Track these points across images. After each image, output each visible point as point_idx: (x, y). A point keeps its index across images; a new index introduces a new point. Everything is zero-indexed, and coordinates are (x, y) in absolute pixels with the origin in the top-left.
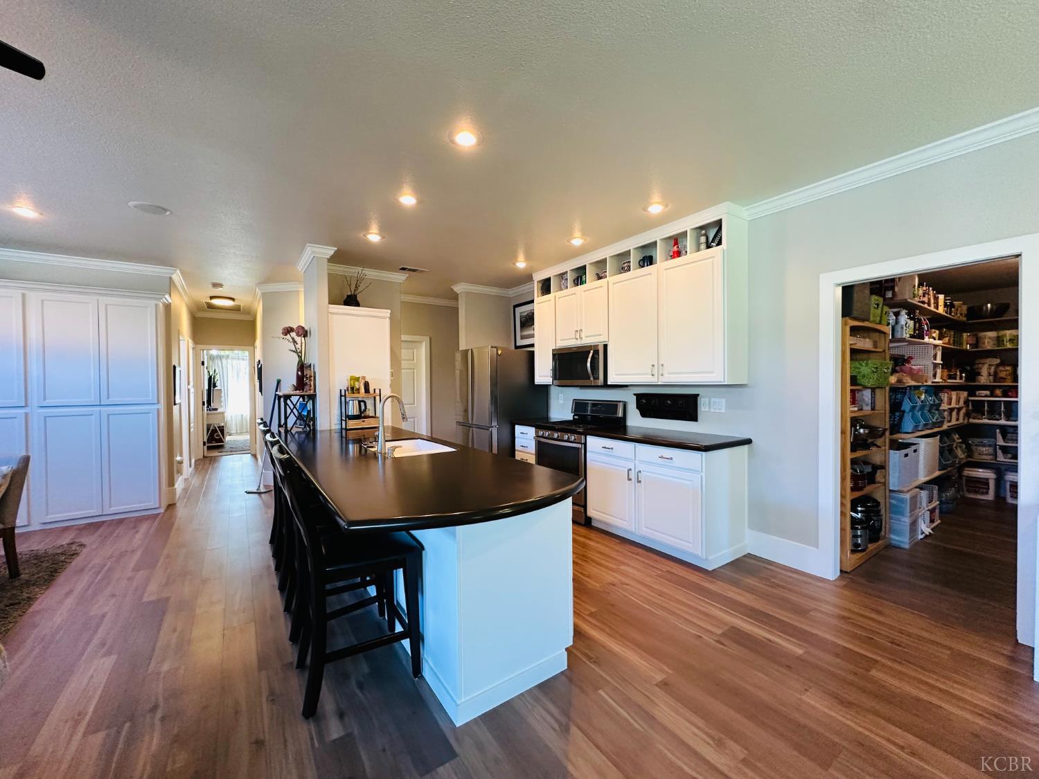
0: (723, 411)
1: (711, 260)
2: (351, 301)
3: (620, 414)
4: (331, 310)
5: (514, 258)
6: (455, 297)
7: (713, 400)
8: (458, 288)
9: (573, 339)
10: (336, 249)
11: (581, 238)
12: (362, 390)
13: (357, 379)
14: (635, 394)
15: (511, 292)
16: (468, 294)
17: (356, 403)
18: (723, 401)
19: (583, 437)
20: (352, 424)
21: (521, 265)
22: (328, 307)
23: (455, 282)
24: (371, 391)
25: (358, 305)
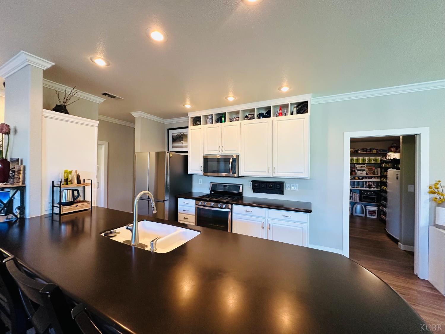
0: (297, 190)
1: (303, 119)
2: (61, 109)
3: (241, 191)
4: (44, 114)
5: (184, 103)
7: (292, 184)
8: (135, 114)
9: (217, 151)
10: (54, 64)
11: (233, 97)
12: (75, 181)
13: (70, 172)
14: (252, 181)
15: (165, 121)
16: (142, 118)
17: (70, 192)
18: (297, 185)
19: (230, 205)
20: (66, 210)
21: (188, 106)
22: (43, 111)
23: (134, 110)
24: (82, 181)
25: (67, 113)
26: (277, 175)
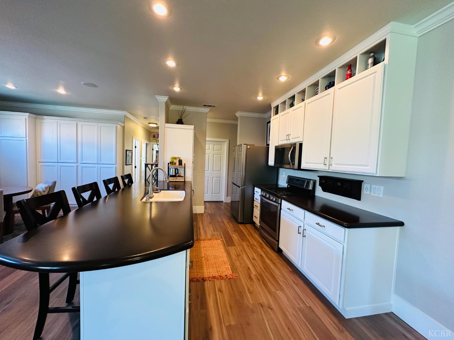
0: (381, 196)
1: (373, 75)
2: (180, 122)
3: (311, 188)
4: (166, 126)
5: (257, 95)
6: (236, 119)
7: (373, 186)
8: (238, 114)
10: (168, 97)
11: (286, 76)
12: (178, 164)
13: (176, 158)
14: (318, 176)
15: (266, 116)
16: (241, 117)
17: (174, 170)
18: (382, 188)
19: (280, 200)
20: (171, 179)
21: (260, 98)
22: (165, 125)
23: (236, 112)
24: (183, 164)
25: (182, 123)
26: (334, 169)
